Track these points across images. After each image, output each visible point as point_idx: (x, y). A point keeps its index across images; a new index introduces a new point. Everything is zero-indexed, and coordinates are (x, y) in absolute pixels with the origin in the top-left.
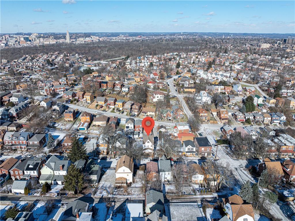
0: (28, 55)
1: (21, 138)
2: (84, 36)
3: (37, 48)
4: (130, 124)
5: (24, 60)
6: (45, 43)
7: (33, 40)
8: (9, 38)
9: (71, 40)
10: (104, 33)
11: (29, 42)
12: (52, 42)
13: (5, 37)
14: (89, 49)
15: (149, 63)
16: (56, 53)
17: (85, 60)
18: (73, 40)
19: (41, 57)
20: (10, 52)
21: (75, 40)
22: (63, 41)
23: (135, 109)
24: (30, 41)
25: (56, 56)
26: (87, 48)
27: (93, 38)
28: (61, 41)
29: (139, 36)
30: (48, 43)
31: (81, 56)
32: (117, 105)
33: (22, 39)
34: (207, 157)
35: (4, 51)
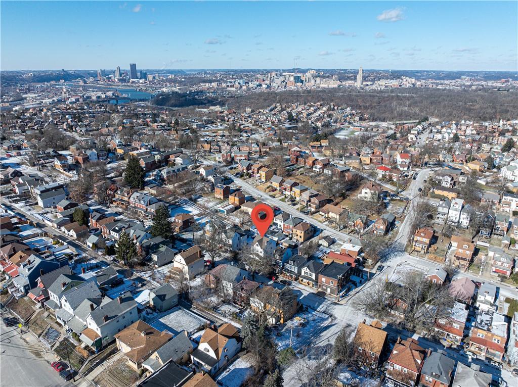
0: (279, 104)
1: (142, 202)
2: (389, 77)
3: (299, 95)
4: (278, 220)
5: (271, 110)
6: (322, 86)
7: (306, 81)
8: (275, 76)
9: (364, 83)
10: (434, 72)
11: (299, 84)
12: (333, 84)
13: (271, 76)
14: (380, 100)
15: (452, 136)
16: (319, 103)
17: (357, 118)
18: (367, 83)
19: (295, 107)
20: (263, 97)
21: (371, 83)
22: (350, 84)
23: (314, 203)
24: (302, 82)
25: (315, 108)
26: (377, 98)
27: (405, 80)
28: (347, 84)
29: (504, 80)
30: (326, 86)
31: (354, 111)
32: (294, 191)
33: (292, 79)
34: (330, 294)
35: (256, 96)
